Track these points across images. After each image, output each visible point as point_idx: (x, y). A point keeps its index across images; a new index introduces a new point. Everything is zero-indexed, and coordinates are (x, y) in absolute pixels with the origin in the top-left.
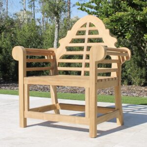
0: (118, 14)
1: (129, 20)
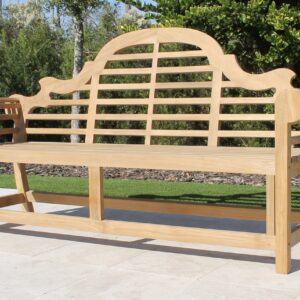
0: (194, 11)
1: (222, 21)
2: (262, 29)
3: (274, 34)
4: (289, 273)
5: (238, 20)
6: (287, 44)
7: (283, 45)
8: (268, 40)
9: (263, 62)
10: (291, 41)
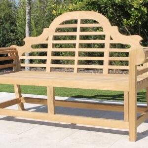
2: (127, 7)
3: (133, 9)
4: (136, 141)
5: (114, 2)
6: (140, 15)
7: (137, 15)
8: (130, 12)
9: (127, 24)
10: (142, 13)
